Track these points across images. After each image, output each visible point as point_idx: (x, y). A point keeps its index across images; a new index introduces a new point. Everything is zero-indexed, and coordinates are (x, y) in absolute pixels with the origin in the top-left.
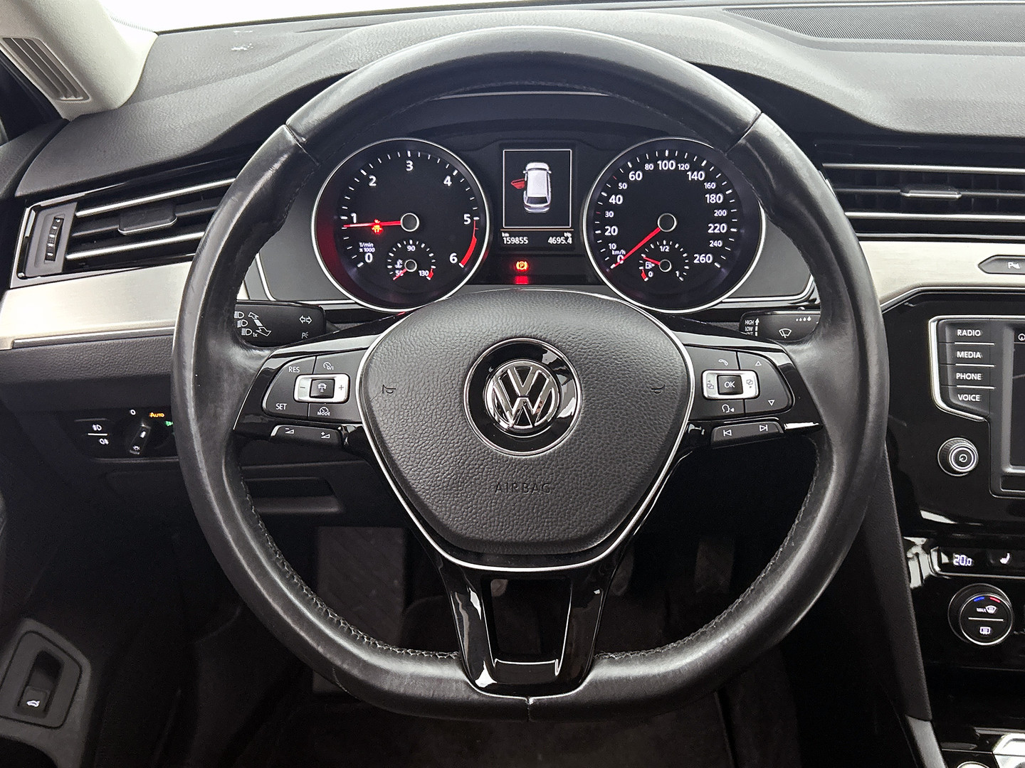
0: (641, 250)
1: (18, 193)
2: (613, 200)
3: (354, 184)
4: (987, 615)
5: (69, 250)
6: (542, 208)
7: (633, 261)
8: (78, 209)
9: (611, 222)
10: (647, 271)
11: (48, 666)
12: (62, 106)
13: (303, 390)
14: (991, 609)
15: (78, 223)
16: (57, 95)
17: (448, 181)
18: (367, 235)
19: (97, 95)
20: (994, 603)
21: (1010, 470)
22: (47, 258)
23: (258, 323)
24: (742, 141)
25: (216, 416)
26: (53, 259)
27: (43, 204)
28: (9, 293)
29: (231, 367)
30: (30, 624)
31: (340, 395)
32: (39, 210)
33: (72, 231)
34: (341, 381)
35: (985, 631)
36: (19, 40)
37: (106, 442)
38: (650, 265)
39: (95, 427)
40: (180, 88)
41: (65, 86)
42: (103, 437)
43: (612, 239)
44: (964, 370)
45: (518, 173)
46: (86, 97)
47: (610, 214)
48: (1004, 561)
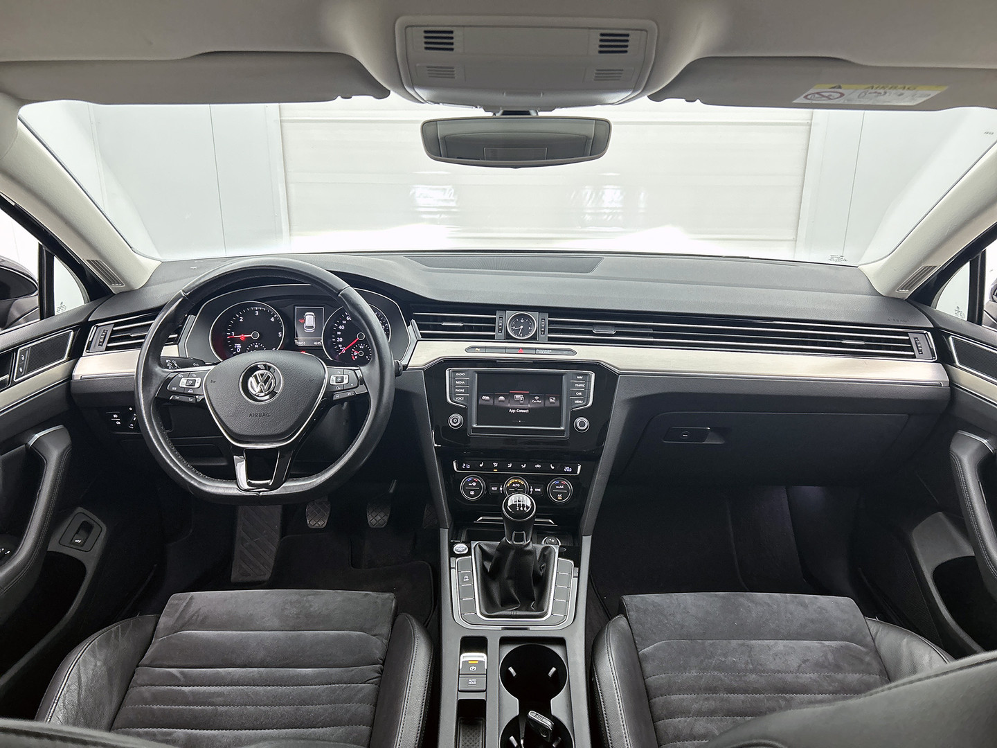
0: (352, 347)
1: (89, 320)
2: (340, 328)
3: (233, 320)
4: (473, 486)
5: (108, 343)
6: (311, 330)
7: (349, 351)
8: (114, 327)
9: (339, 336)
10: (354, 356)
11: (86, 528)
12: (113, 288)
13: (183, 383)
14: (474, 484)
15: (113, 332)
16: (111, 284)
17: (272, 319)
18: (238, 341)
19: (128, 284)
20: (475, 482)
21: (475, 426)
22: (99, 345)
23: (176, 365)
24: (339, 295)
25: (149, 391)
26: (102, 346)
27: (99, 324)
28: (81, 358)
29: (156, 375)
30: (80, 509)
31: (197, 385)
32: (97, 327)
33: (111, 335)
34: (198, 380)
35: (472, 493)
36: (93, 261)
37: (119, 423)
38: (355, 353)
39: (115, 416)
40: (165, 282)
41: (113, 280)
42: (118, 421)
43: (340, 343)
44: (458, 388)
45: (302, 316)
46: (123, 285)
47: (339, 333)
48: (481, 465)
